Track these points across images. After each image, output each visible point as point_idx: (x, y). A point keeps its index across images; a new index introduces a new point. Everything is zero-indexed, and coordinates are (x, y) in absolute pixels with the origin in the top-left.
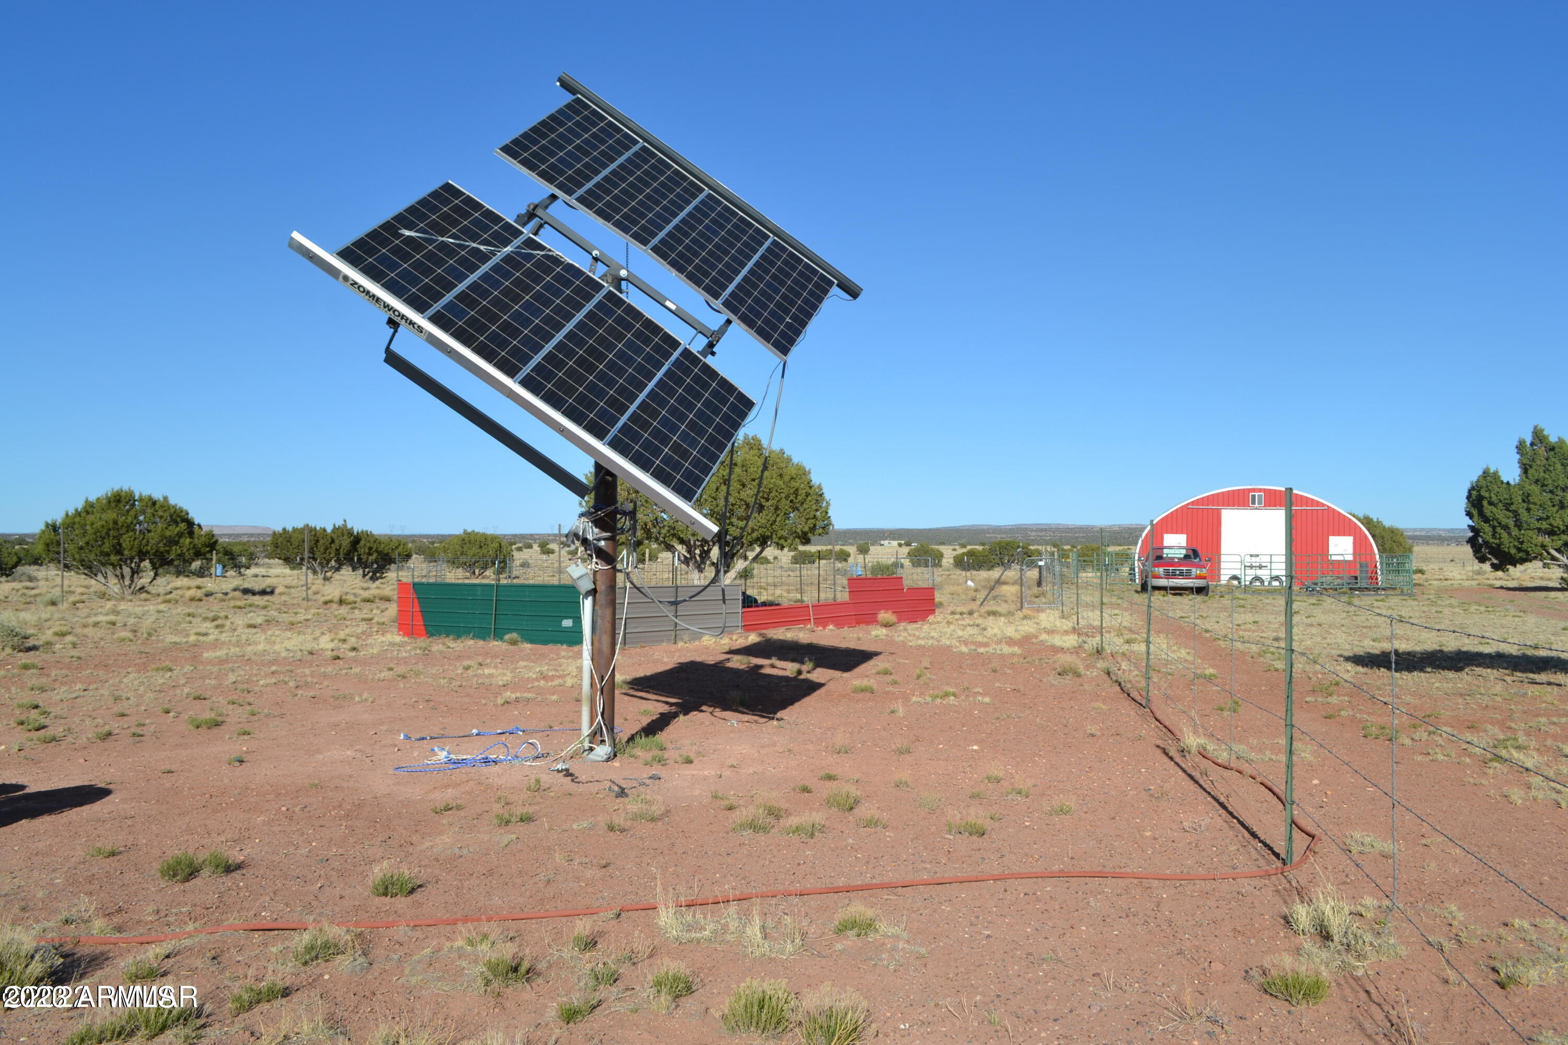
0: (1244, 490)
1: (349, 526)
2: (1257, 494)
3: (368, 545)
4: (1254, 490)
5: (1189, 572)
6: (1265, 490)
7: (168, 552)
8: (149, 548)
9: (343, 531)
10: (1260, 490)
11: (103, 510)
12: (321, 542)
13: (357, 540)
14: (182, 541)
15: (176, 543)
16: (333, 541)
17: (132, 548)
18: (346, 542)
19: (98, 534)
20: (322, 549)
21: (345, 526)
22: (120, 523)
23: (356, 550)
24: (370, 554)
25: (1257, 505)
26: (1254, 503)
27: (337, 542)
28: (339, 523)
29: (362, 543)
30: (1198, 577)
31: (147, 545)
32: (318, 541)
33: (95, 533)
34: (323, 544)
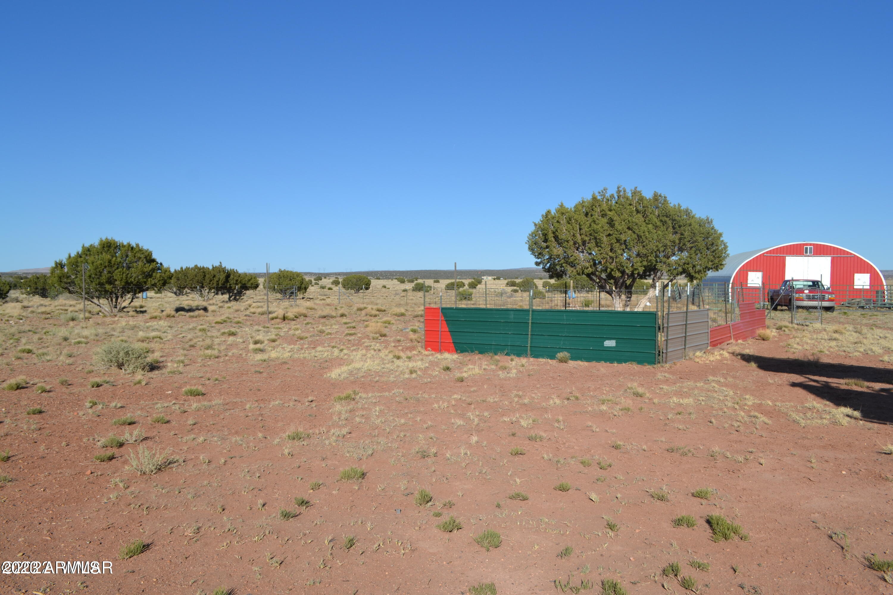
0: (800, 244)
1: (223, 266)
2: (809, 247)
3: (235, 278)
4: (807, 244)
5: (824, 297)
6: (814, 245)
7: (145, 283)
8: (133, 280)
9: (219, 269)
10: (811, 244)
11: (98, 253)
12: (207, 276)
13: (228, 274)
14: (154, 274)
15: (151, 276)
16: (214, 276)
17: (121, 280)
18: (222, 277)
19: (98, 270)
20: (208, 281)
21: (221, 266)
22: (113, 262)
23: (228, 282)
24: (236, 284)
25: (808, 254)
26: (806, 252)
27: (217, 276)
28: (217, 264)
29: (232, 277)
30: (830, 300)
31: (131, 278)
32: (205, 276)
33: (95, 269)
34: (209, 277)
